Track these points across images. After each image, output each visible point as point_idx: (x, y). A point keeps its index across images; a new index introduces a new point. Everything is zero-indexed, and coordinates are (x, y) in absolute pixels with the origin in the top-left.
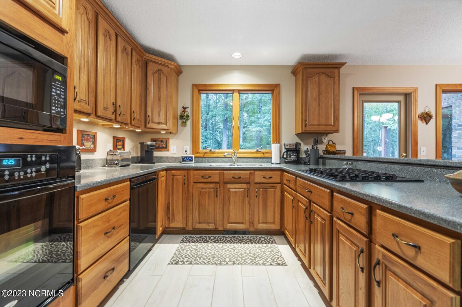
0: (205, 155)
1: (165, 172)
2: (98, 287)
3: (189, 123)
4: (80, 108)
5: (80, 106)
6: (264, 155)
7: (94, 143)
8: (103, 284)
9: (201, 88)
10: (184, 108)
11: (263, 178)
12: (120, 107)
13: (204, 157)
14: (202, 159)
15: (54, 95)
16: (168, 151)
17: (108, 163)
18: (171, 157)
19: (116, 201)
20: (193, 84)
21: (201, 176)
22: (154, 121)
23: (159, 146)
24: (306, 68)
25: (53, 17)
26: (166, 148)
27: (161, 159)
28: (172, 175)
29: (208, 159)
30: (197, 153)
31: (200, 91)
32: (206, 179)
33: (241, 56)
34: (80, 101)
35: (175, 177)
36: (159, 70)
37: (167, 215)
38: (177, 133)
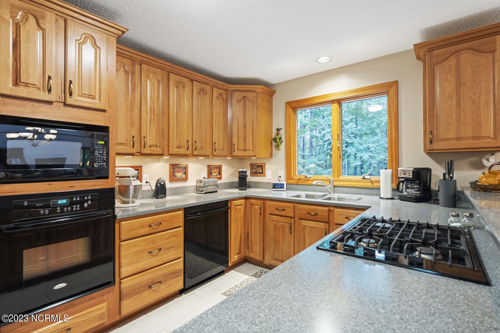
0: (299, 182)
1: (244, 200)
2: (142, 293)
3: (283, 146)
4: (151, 152)
5: (150, 150)
6: (373, 184)
7: (186, 173)
8: (147, 292)
9: (294, 105)
10: (278, 130)
11: (345, 218)
12: (195, 142)
13: (298, 183)
14: (295, 186)
15: (97, 155)
16: (264, 176)
17: (199, 189)
18: (266, 183)
19: (161, 228)
20: (286, 102)
21: (275, 208)
22: (240, 148)
23: (257, 171)
24: (431, 50)
25: (92, 105)
26: (262, 173)
27: (257, 185)
28: (251, 204)
29: (302, 186)
30: (291, 179)
31: (294, 109)
32: (280, 212)
33: (329, 60)
34: (151, 146)
35: (253, 206)
36: (244, 97)
37: (247, 244)
38: (271, 157)
